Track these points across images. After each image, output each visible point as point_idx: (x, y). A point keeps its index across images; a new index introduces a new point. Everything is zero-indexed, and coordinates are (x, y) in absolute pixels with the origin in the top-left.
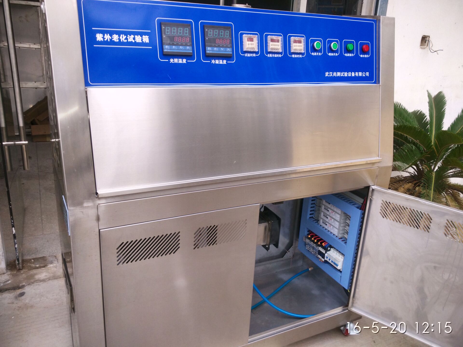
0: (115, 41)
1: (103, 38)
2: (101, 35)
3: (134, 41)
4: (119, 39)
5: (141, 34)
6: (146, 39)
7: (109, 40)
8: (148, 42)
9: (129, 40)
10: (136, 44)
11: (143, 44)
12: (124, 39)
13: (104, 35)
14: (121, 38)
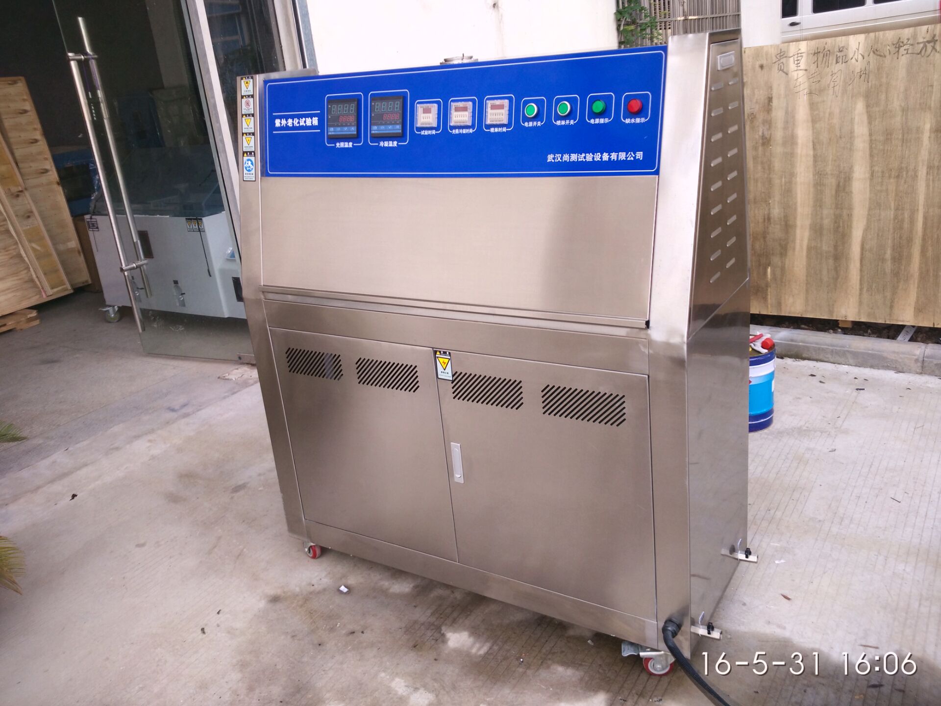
0: (290, 126)
1: (281, 124)
2: (279, 120)
3: (304, 125)
4: (293, 124)
5: (311, 116)
6: (315, 121)
7: (285, 126)
8: (317, 124)
9: (301, 124)
10: (307, 128)
11: (312, 127)
12: (296, 123)
13: (281, 121)
14: (294, 122)
